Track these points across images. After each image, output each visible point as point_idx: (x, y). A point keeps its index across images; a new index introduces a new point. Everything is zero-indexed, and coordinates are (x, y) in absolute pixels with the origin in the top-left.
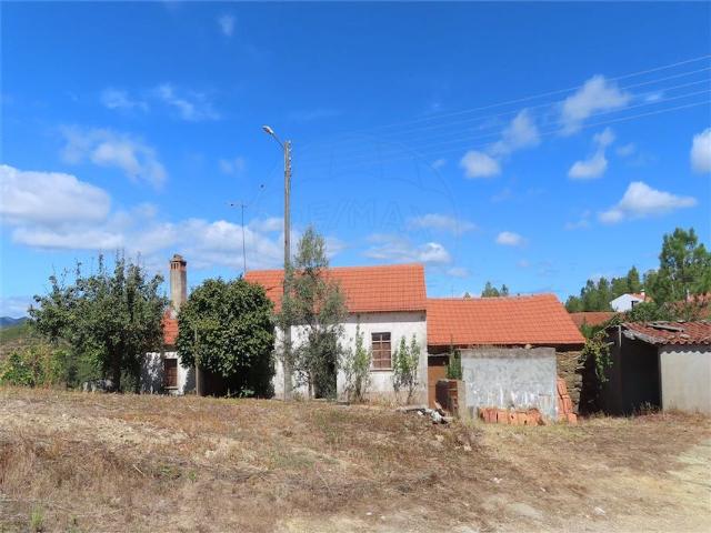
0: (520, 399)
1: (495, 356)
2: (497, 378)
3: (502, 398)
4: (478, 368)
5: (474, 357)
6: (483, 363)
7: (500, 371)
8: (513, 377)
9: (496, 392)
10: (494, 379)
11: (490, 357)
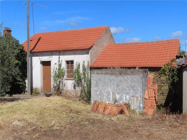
0: (121, 98)
1: (108, 74)
2: (109, 86)
3: (111, 97)
4: (100, 80)
5: (98, 73)
6: (102, 77)
7: (111, 82)
8: (118, 86)
9: (108, 93)
10: (108, 86)
11: (106, 74)
